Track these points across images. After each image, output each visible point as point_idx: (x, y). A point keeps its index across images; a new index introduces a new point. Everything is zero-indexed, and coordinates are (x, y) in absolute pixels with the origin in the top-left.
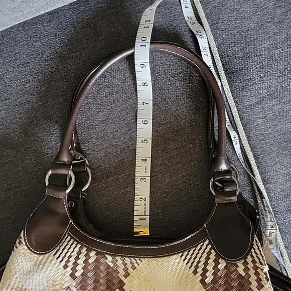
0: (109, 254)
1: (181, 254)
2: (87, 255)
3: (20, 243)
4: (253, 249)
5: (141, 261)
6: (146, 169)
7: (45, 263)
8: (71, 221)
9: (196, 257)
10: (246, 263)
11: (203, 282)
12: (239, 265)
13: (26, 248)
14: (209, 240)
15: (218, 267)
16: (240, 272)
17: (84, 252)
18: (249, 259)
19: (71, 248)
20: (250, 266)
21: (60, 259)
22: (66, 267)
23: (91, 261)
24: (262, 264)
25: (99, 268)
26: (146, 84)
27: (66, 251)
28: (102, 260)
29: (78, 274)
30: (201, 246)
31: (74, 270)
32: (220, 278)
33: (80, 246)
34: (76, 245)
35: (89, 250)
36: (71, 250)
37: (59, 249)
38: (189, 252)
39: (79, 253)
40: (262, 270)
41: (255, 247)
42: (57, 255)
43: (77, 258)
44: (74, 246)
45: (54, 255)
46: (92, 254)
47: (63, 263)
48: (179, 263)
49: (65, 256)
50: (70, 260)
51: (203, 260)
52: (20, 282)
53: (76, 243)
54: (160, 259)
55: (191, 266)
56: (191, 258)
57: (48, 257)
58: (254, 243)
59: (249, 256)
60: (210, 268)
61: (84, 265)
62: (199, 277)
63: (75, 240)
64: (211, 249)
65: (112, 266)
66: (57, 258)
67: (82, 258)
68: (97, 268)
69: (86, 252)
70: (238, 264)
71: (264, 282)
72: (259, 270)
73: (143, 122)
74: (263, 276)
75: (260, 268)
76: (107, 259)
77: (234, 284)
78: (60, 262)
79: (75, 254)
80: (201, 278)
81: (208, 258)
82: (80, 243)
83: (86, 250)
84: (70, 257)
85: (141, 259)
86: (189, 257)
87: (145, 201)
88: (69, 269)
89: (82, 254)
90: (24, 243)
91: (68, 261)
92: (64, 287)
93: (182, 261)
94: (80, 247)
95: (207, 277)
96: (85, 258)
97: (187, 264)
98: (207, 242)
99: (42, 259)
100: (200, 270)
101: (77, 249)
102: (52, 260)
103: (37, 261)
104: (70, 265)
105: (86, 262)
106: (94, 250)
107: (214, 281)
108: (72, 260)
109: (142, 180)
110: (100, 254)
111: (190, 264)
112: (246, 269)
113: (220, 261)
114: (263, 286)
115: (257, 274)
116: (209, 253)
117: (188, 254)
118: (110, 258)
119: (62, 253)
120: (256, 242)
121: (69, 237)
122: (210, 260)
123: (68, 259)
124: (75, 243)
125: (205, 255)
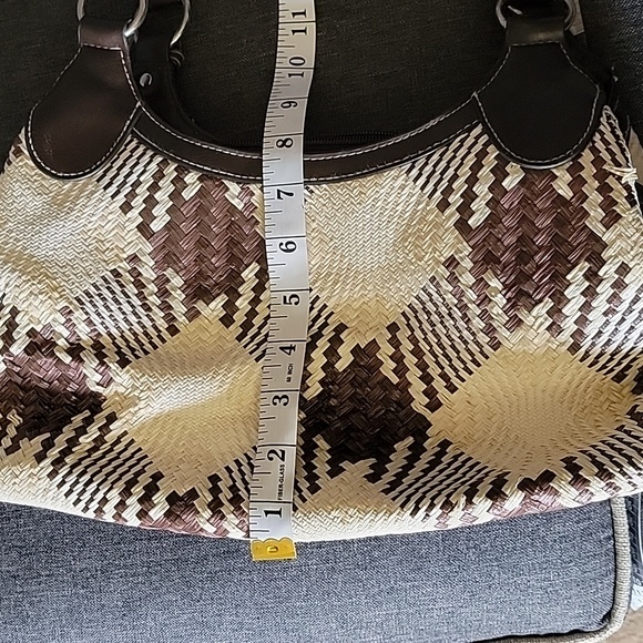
0: (232, 179)
1: (408, 165)
2: (178, 181)
3: (18, 152)
4: (597, 134)
5: (312, 192)
6: (290, 373)
7: (77, 197)
8: (139, 104)
9: (447, 168)
10: (576, 169)
11: (462, 226)
12: (557, 174)
13: (31, 163)
14: (485, 125)
15: (503, 184)
16: (560, 191)
17: (172, 172)
18: (587, 157)
19: (140, 165)
20: (588, 172)
21: (113, 189)
22: (126, 207)
23: (187, 194)
24: (619, 165)
25: (207, 212)
26: (288, 143)
27: (126, 170)
28: (215, 194)
29: (156, 226)
30: (462, 141)
31: (147, 214)
32: (507, 211)
33: (161, 159)
34: (152, 157)
35: (182, 170)
36: (140, 168)
37: (111, 167)
38: (429, 158)
39: (159, 175)
40: (619, 179)
41: (605, 128)
42: (106, 180)
43: (154, 187)
44: (146, 158)
45: (98, 181)
46: (191, 178)
47: (121, 198)
48: (403, 187)
49: (124, 183)
50: (137, 191)
51: (465, 172)
52: (18, 240)
53: (152, 153)
54: (355, 183)
55: (435, 191)
56: (434, 172)
57: (86, 185)
58: (603, 120)
59: (587, 150)
60: (481, 189)
61: (171, 203)
62: (452, 215)
63: (149, 147)
64: (486, 145)
65: (240, 208)
66: (105, 188)
67: (167, 186)
68: (202, 210)
69: (176, 174)
70: (554, 171)
71: (622, 206)
72: (610, 181)
73: (283, 247)
74: (619, 194)
75: (614, 175)
76: (228, 189)
77: (543, 222)
78: (113, 197)
79: (147, 179)
80: (457, 216)
81: (477, 166)
82: (161, 154)
83: (175, 169)
84: (137, 184)
85: (311, 187)
86: (429, 168)
87: (283, 459)
88: (134, 213)
89: (165, 179)
90: (26, 152)
91: (132, 194)
92: (125, 256)
93: (410, 182)
94: (161, 162)
95: (474, 213)
96: (172, 188)
97: (423, 188)
98: (478, 130)
99: (71, 190)
100: (455, 199)
101: (153, 167)
102: (93, 193)
103: (58, 194)
104: (138, 203)
105: (175, 195)
106: (195, 168)
107: (492, 221)
108: (142, 191)
109: (276, 401)
110: (211, 178)
111: (430, 187)
112: (577, 183)
113: (508, 169)
114: (619, 217)
115: (604, 189)
116: (482, 154)
117: (426, 164)
118: (234, 188)
119: (117, 175)
120: (609, 117)
121: (136, 141)
122: (484, 169)
123: (133, 190)
124: (150, 153)
125: (471, 160)
